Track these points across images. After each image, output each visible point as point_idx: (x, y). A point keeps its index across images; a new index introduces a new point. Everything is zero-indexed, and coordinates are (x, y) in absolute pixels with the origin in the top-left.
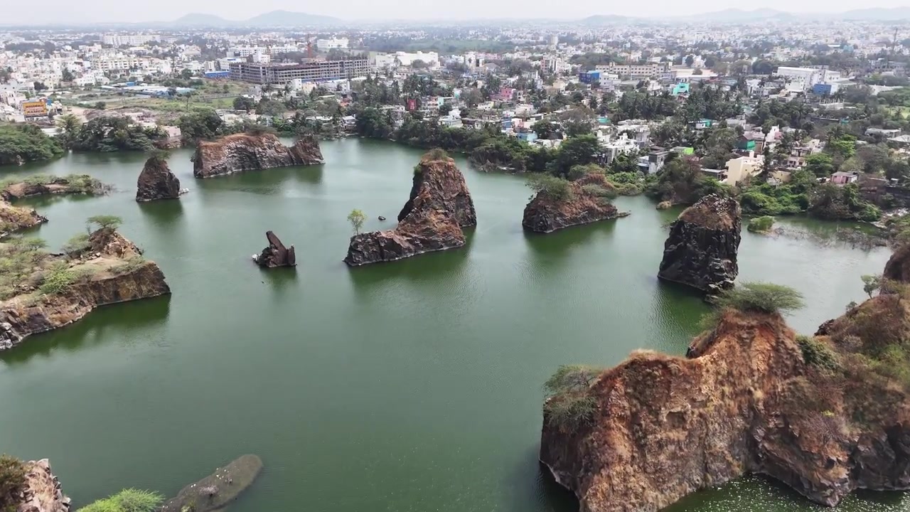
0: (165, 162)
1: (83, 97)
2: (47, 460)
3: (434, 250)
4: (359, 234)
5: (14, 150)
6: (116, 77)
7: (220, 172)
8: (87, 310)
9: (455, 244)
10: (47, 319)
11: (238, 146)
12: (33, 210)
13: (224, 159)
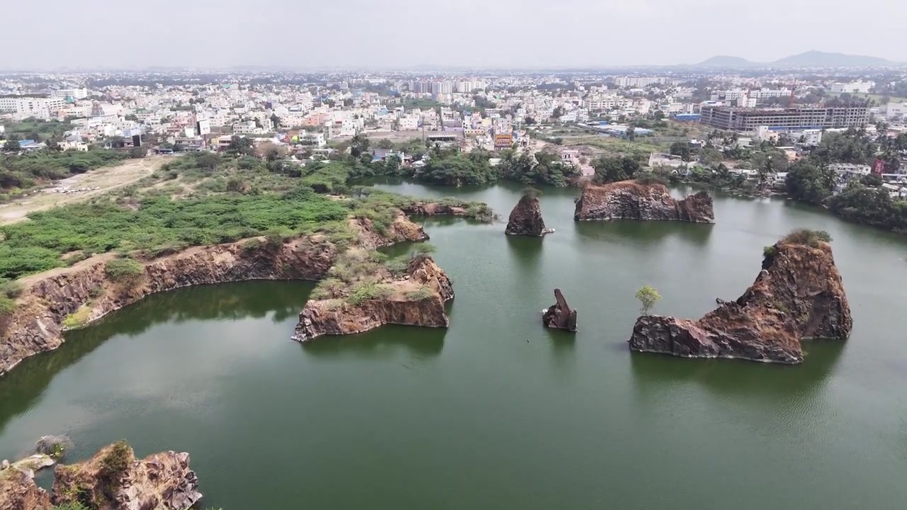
0: (536, 201)
1: (556, 132)
2: (187, 454)
3: (749, 359)
4: (648, 315)
5: (456, 174)
6: (596, 116)
7: (597, 216)
8: (375, 324)
9: (783, 359)
10: (339, 325)
11: (623, 193)
12: (421, 227)
13: (604, 205)
